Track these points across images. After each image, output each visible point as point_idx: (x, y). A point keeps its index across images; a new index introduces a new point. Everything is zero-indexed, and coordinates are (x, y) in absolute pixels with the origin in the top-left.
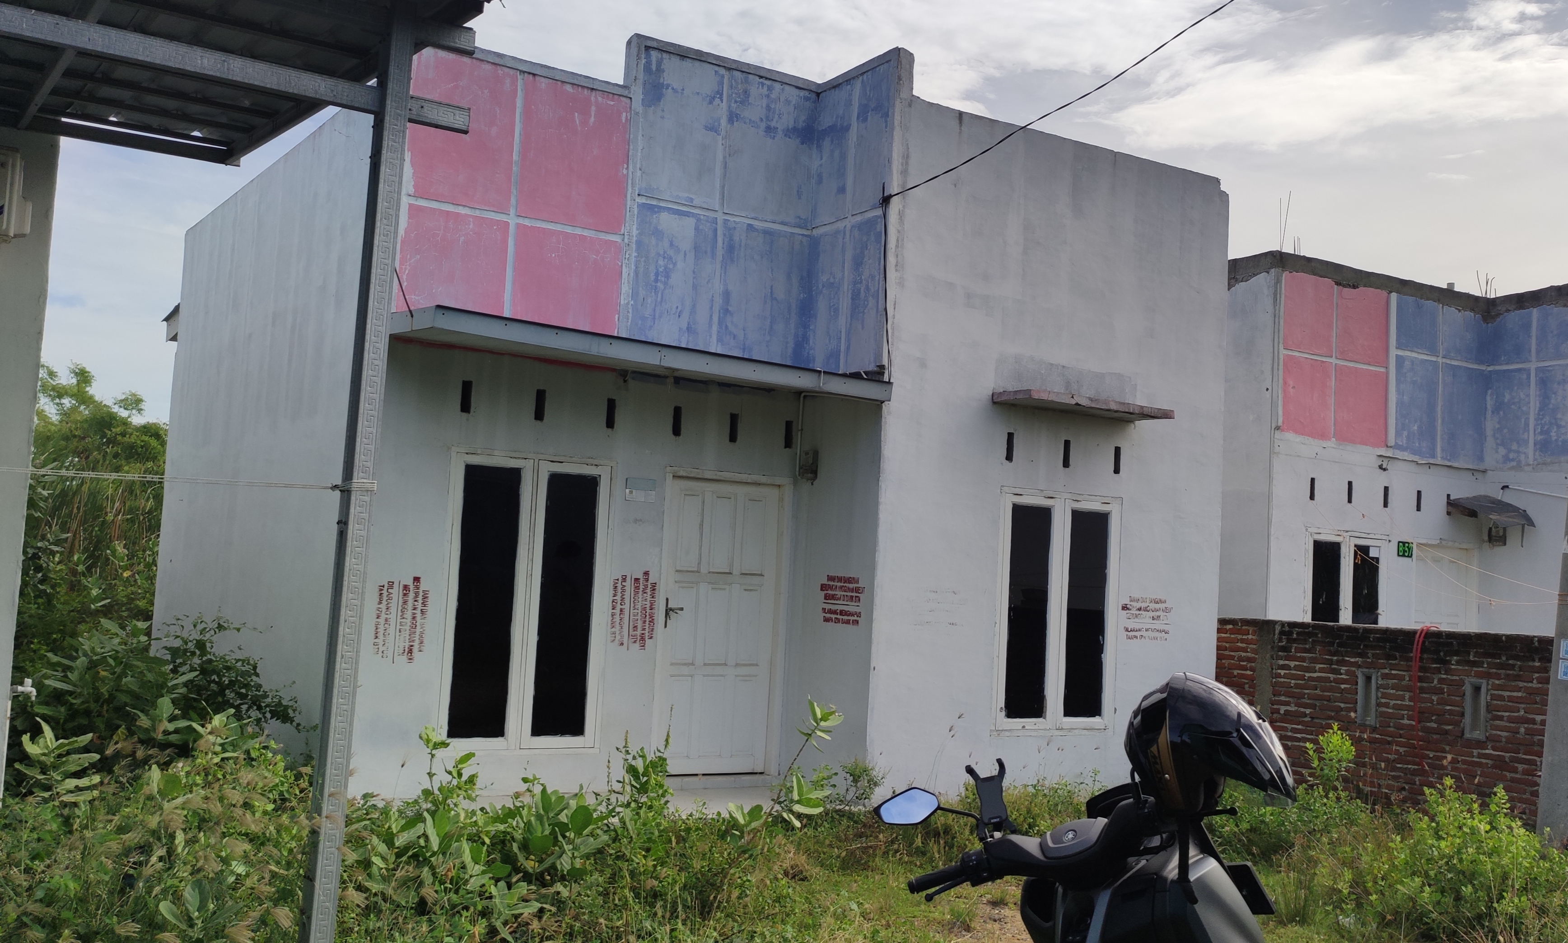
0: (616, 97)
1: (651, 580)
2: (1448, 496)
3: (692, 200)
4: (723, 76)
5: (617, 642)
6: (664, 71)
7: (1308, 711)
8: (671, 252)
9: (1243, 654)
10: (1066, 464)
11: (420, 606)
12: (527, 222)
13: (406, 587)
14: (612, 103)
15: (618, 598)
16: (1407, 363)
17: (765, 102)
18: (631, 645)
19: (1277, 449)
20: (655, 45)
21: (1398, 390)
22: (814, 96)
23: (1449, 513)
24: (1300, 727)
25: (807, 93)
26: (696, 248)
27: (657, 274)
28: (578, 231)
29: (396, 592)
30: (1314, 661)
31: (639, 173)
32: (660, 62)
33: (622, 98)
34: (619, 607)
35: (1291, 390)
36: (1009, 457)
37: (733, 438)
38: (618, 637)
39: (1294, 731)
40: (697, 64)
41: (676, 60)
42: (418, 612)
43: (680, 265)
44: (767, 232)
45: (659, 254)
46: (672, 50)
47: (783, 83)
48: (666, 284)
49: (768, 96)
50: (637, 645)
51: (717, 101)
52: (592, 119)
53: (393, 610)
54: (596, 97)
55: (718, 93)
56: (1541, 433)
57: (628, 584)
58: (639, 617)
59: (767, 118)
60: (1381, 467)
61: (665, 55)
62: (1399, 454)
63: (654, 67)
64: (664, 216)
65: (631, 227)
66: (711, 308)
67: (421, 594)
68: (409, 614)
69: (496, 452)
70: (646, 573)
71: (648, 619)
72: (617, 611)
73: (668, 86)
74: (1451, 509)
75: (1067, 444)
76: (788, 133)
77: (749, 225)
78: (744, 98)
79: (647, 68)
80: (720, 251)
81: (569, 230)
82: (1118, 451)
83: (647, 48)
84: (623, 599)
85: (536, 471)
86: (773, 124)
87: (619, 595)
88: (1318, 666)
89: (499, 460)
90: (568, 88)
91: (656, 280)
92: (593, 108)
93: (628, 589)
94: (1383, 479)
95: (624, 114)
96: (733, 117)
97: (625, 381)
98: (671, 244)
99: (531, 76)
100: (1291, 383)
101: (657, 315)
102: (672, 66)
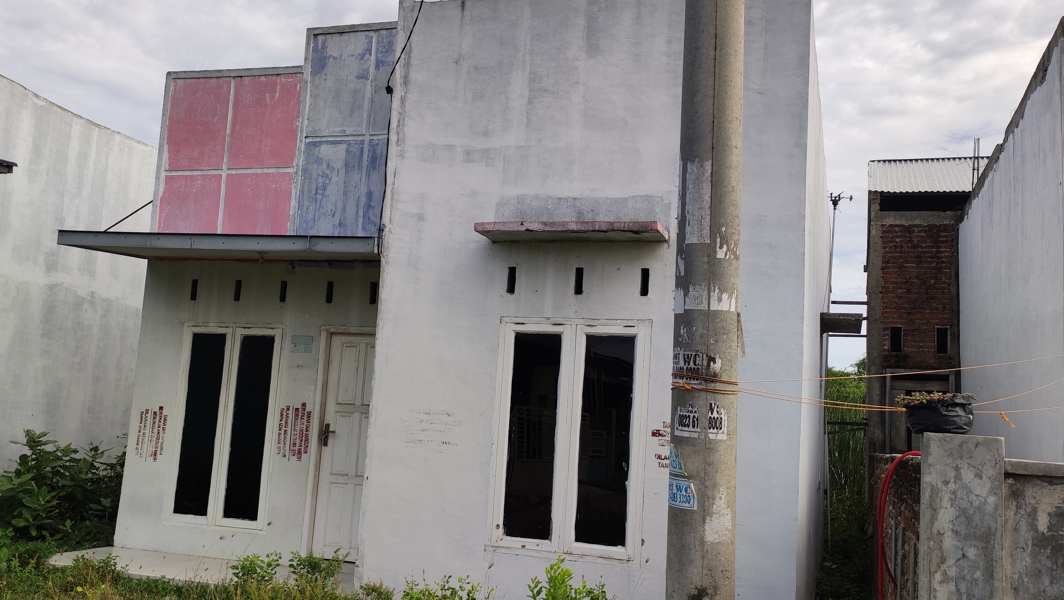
0: (294, 75)
1: (308, 409)
3: (345, 131)
4: (372, 37)
5: (281, 454)
6: (327, 47)
8: (328, 172)
10: (579, 291)
11: (162, 426)
12: (233, 172)
13: (155, 413)
14: (291, 80)
15: (283, 422)
18: (291, 457)
20: (320, 32)
26: (347, 165)
27: (317, 189)
28: (266, 171)
29: (150, 416)
31: (306, 122)
32: (324, 43)
33: (298, 75)
34: (283, 429)
36: (511, 289)
38: (282, 451)
40: (352, 34)
41: (337, 37)
42: (161, 429)
43: (334, 179)
45: (319, 175)
46: (332, 31)
48: (323, 194)
50: (295, 457)
51: (367, 56)
52: (278, 94)
53: (148, 427)
54: (280, 79)
55: (367, 50)
57: (290, 412)
58: (298, 437)
61: (328, 36)
63: (320, 47)
64: (324, 147)
65: (300, 160)
66: (357, 206)
67: (163, 417)
68: (156, 431)
69: (210, 325)
70: (304, 405)
71: (304, 439)
72: (283, 432)
73: (330, 56)
75: (579, 272)
78: (386, 49)
79: (315, 50)
80: (365, 163)
81: (259, 171)
83: (316, 36)
84: (286, 423)
85: (234, 335)
87: (284, 420)
89: (213, 329)
90: (263, 79)
91: (316, 194)
92: (278, 87)
93: (290, 416)
95: (299, 85)
96: (378, 64)
97: (293, 268)
98: (328, 166)
99: (240, 79)
101: (316, 218)
102: (333, 42)
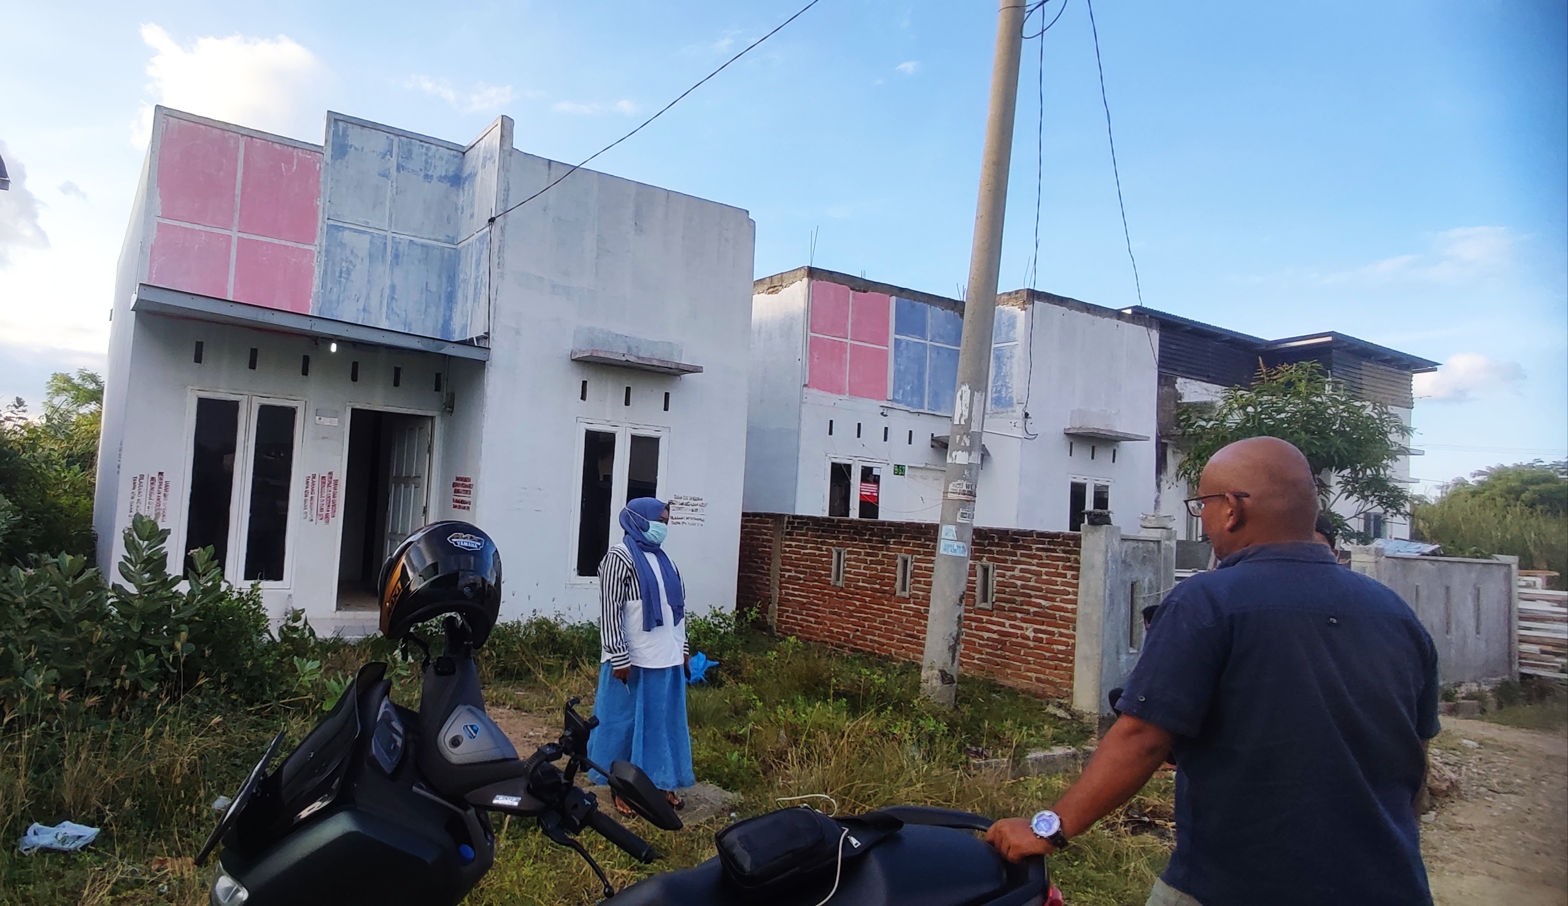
0: (313, 152)
1: (334, 478)
2: (932, 435)
3: (368, 223)
4: (392, 140)
5: (308, 519)
6: (347, 136)
7: (802, 576)
8: (352, 258)
9: (765, 537)
10: (627, 403)
11: (162, 491)
12: (245, 236)
13: (153, 479)
14: (312, 157)
15: (310, 489)
16: (903, 344)
17: (424, 158)
18: (319, 521)
19: (804, 401)
20: (341, 118)
21: (896, 362)
22: (461, 155)
23: (932, 446)
24: (797, 587)
25: (455, 153)
26: (371, 256)
27: (341, 272)
28: (283, 242)
29: (146, 482)
30: (807, 541)
31: (328, 204)
32: (345, 130)
33: (317, 153)
34: (310, 495)
35: (816, 360)
36: (583, 397)
37: (396, 384)
38: (309, 516)
39: (793, 589)
40: (373, 131)
41: (358, 129)
42: (162, 495)
43: (358, 267)
44: (423, 246)
45: (342, 259)
46: (354, 121)
47: (437, 145)
48: (347, 279)
49: (426, 154)
50: (323, 520)
51: (388, 157)
52: (295, 167)
53: (143, 493)
54: (298, 152)
55: (389, 151)
56: (995, 393)
57: (316, 480)
58: (325, 502)
59: (425, 168)
60: (882, 414)
61: (350, 125)
62: (895, 405)
63: (341, 134)
64: (346, 233)
65: (321, 240)
66: (382, 295)
67: (164, 483)
68: (155, 497)
69: (220, 390)
70: (330, 473)
71: (331, 504)
72: (309, 498)
73: (351, 146)
74: (935, 444)
75: (628, 389)
76: (441, 179)
77: (411, 241)
78: (408, 156)
79: (335, 133)
80: (389, 258)
81: (276, 241)
82: (667, 395)
83: (336, 120)
84: (313, 490)
85: (250, 402)
86: (430, 173)
87: (310, 487)
88: (809, 545)
89: (222, 394)
90: (277, 146)
91: (340, 277)
92: (295, 161)
93: (316, 483)
94: (883, 422)
95: (318, 164)
96: (399, 168)
97: (317, 344)
98: (352, 252)
99: (249, 139)
100: (816, 356)
101: (341, 299)
102: (354, 132)
